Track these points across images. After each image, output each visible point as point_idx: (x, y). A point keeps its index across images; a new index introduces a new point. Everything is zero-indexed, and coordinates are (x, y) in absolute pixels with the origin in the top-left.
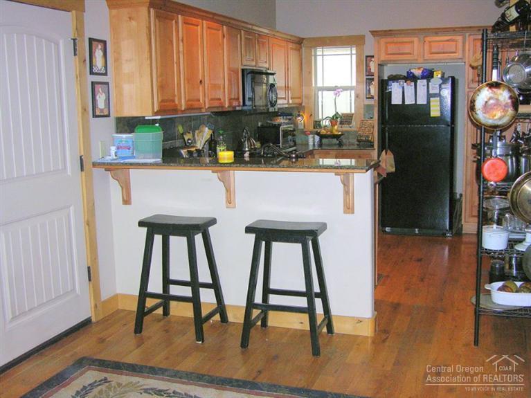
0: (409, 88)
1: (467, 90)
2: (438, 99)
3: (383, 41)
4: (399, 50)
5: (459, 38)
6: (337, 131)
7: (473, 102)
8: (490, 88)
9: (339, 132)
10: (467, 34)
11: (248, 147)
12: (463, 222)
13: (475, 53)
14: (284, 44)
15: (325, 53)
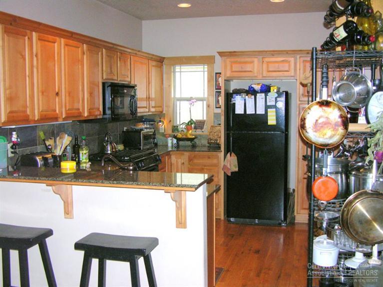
0: (250, 100)
1: (298, 102)
2: (274, 110)
3: (228, 60)
4: (242, 68)
5: (292, 60)
6: (191, 135)
7: (303, 120)
8: (320, 106)
9: (193, 135)
10: (298, 57)
11: (110, 150)
12: (295, 214)
13: (304, 71)
14: (146, 61)
15: (182, 70)
